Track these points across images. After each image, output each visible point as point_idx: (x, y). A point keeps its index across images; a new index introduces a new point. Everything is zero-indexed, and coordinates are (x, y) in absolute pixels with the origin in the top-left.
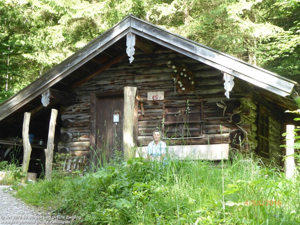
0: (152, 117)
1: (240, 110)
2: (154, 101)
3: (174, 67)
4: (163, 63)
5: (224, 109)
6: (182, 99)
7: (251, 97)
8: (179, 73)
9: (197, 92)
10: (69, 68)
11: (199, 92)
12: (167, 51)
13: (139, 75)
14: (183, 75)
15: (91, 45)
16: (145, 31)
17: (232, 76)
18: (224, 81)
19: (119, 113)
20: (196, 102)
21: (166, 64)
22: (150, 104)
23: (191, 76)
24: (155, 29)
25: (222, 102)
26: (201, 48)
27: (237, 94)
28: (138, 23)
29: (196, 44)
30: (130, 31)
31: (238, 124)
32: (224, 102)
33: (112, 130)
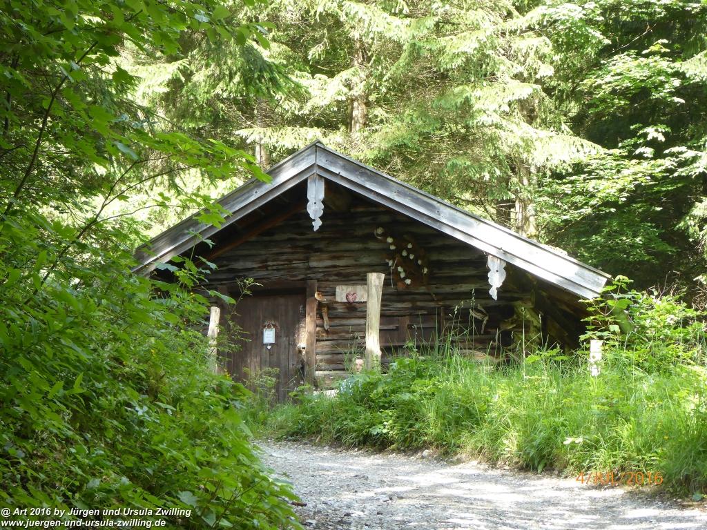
0: (343, 334)
1: (512, 323)
2: (349, 303)
3: (390, 240)
4: (367, 231)
5: (483, 321)
6: (403, 301)
7: (533, 299)
8: (398, 251)
9: (433, 289)
10: (191, 236)
11: (436, 288)
12: (374, 209)
13: (317, 252)
14: (408, 256)
15: (238, 194)
16: (343, 174)
17: (503, 262)
18: (488, 270)
19: (274, 326)
20: (430, 308)
21: (374, 234)
22: (341, 309)
23: (422, 259)
24: (363, 170)
25: (480, 307)
26: (449, 209)
27: (509, 295)
28: (330, 158)
29: (439, 202)
30: (314, 171)
31: (509, 348)
32: (484, 308)
33: (261, 358)
